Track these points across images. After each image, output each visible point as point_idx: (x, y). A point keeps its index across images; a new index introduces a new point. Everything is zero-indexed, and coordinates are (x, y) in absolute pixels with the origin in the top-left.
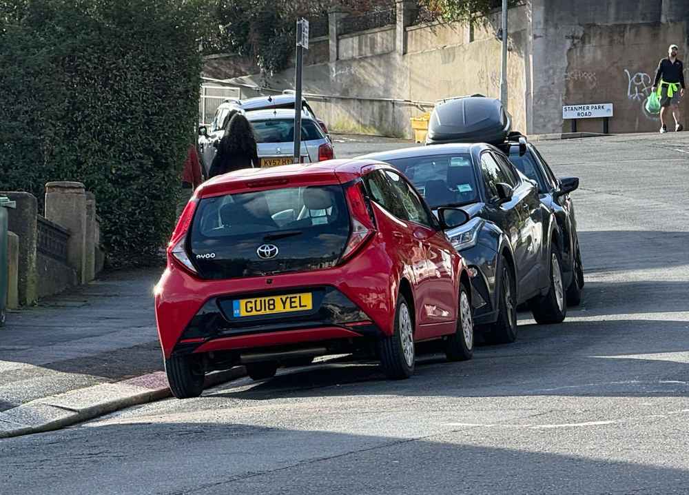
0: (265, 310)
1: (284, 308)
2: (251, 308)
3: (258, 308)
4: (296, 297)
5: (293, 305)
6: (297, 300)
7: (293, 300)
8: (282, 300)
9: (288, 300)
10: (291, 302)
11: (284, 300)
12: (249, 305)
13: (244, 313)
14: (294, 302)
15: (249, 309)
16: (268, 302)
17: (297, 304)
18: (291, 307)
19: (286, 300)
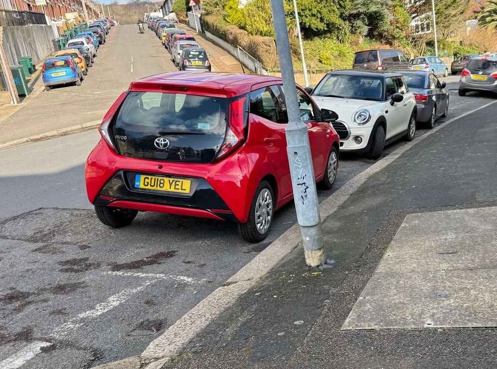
0: (157, 186)
1: (170, 188)
2: (148, 183)
3: (153, 184)
4: (179, 181)
5: (177, 187)
6: (180, 184)
7: (177, 183)
8: (170, 182)
9: (174, 182)
10: (176, 185)
11: (171, 182)
12: (147, 180)
13: (142, 186)
14: (178, 185)
15: (146, 184)
16: (160, 181)
17: (179, 187)
18: (175, 188)
19: (172, 182)
